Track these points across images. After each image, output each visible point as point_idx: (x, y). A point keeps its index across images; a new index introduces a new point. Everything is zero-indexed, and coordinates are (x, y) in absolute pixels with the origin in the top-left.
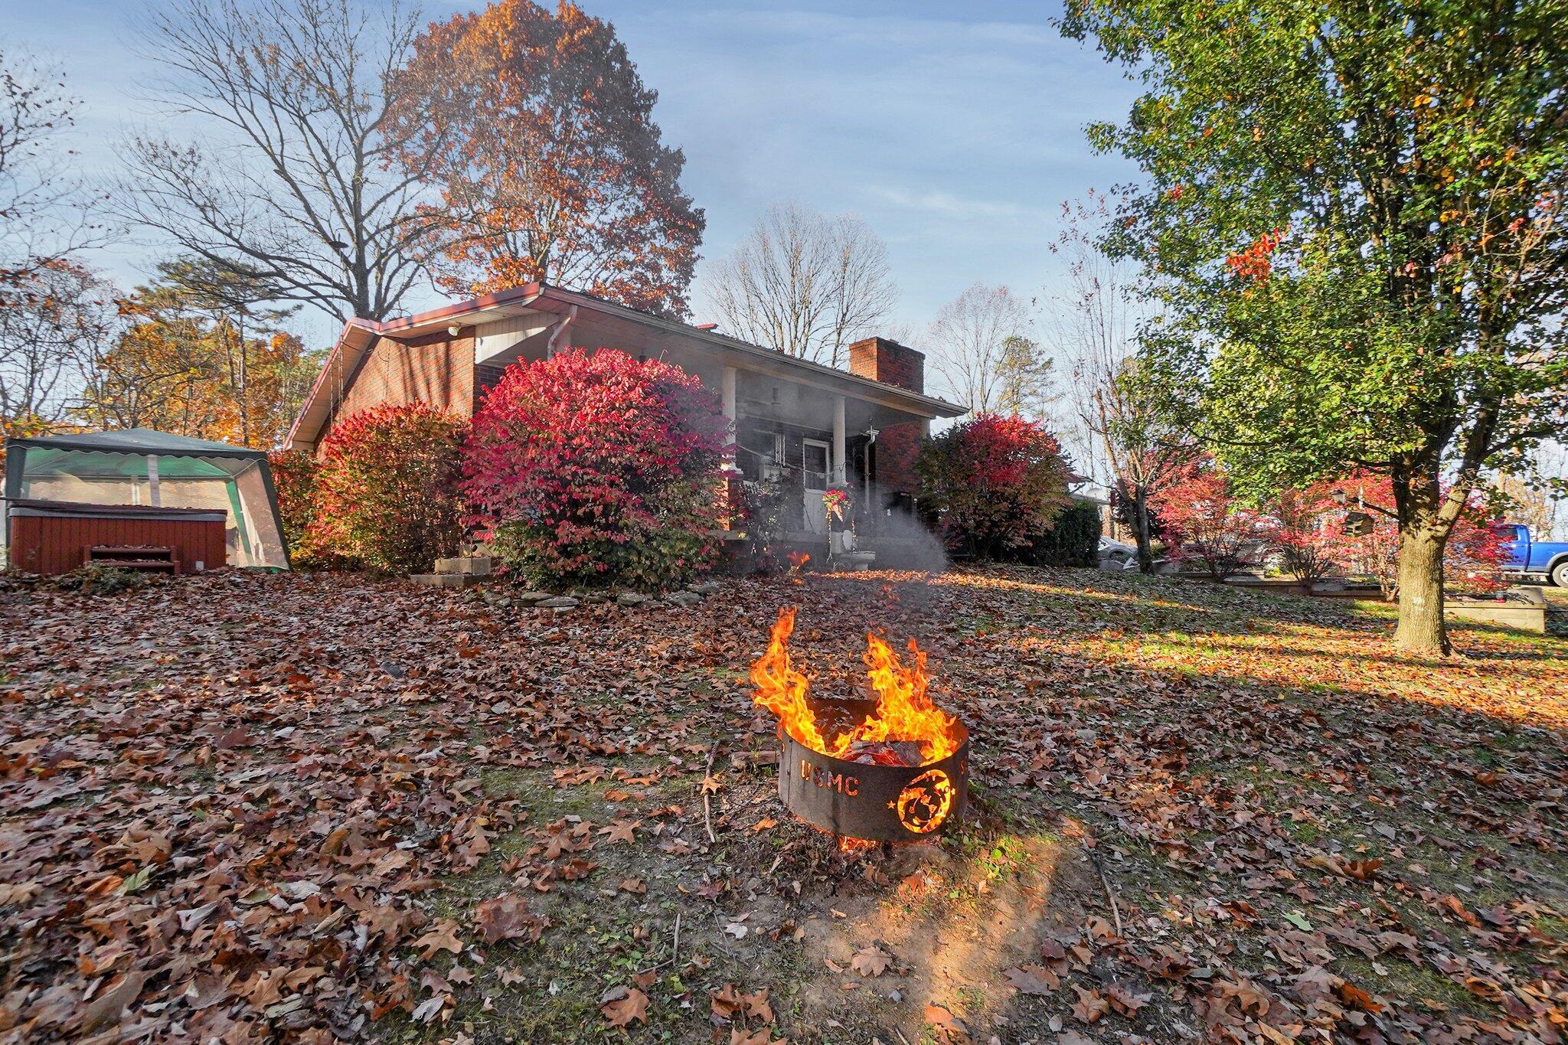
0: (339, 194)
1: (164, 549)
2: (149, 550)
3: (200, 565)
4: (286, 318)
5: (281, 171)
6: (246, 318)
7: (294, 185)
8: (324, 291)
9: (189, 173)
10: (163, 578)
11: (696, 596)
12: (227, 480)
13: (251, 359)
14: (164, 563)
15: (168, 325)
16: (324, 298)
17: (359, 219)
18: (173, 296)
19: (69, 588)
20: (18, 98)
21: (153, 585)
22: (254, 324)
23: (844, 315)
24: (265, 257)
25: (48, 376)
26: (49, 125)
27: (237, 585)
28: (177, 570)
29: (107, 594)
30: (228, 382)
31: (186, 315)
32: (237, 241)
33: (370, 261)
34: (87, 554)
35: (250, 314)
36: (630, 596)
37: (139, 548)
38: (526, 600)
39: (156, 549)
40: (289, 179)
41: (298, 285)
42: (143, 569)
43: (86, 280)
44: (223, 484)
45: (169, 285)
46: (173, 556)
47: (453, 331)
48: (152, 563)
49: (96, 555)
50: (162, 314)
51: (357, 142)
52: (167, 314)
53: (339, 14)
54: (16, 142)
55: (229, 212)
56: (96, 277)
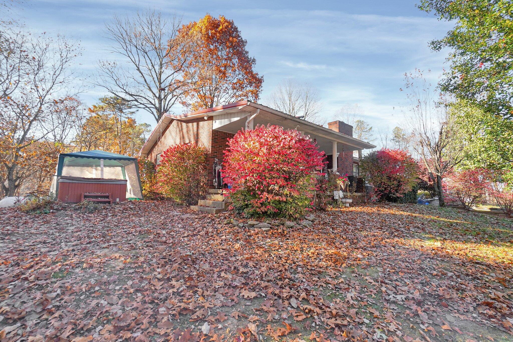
0: (155, 76)
1: (107, 194)
2: (102, 195)
3: (118, 200)
4: (133, 114)
5: (138, 69)
6: (122, 114)
7: (142, 74)
8: (148, 106)
9: (113, 70)
10: (107, 206)
11: (310, 222)
12: (122, 167)
13: (123, 126)
14: (107, 200)
15: (101, 116)
16: (149, 108)
17: (160, 83)
18: (102, 108)
19: (77, 209)
20: (68, 48)
21: (104, 209)
22: (124, 116)
23: (306, 113)
24: (131, 95)
25: (67, 131)
26: (75, 56)
27: (131, 209)
28: (111, 203)
29: (89, 213)
30: (116, 133)
31: (105, 113)
32: (125, 90)
33: (162, 97)
34: (83, 196)
35: (124, 113)
36: (288, 223)
37: (99, 194)
38: (250, 225)
39: (105, 195)
40: (140, 72)
41: (141, 104)
42: (101, 202)
43: (79, 103)
44: (120, 168)
45: (102, 104)
46: (110, 197)
47: (206, 118)
48: (103, 200)
49: (85, 197)
50: (99, 113)
51: (161, 60)
52: (100, 113)
53: (158, 22)
54: (66, 61)
55: (123, 81)
56: (81, 102)
